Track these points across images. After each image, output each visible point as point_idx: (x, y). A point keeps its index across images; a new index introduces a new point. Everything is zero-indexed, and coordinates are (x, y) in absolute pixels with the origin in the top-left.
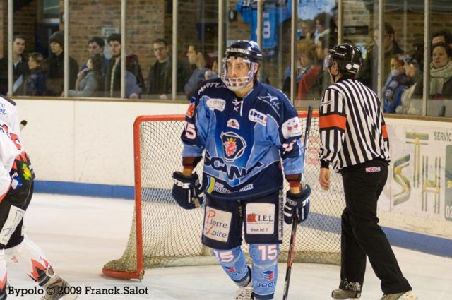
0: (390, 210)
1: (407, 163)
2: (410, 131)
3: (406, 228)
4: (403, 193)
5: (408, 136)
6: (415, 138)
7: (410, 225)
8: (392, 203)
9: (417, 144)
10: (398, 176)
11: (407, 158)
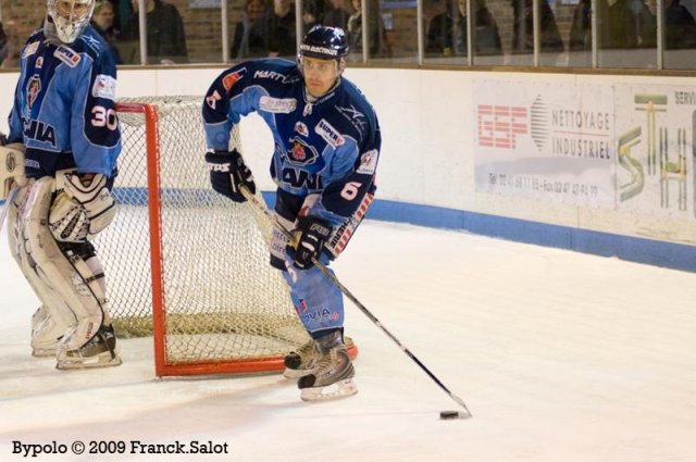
0: (616, 208)
1: (637, 139)
2: (640, 92)
3: (639, 233)
4: (633, 183)
5: (638, 99)
6: (647, 102)
7: (645, 229)
8: (618, 197)
9: (652, 110)
10: (625, 158)
11: (637, 132)
